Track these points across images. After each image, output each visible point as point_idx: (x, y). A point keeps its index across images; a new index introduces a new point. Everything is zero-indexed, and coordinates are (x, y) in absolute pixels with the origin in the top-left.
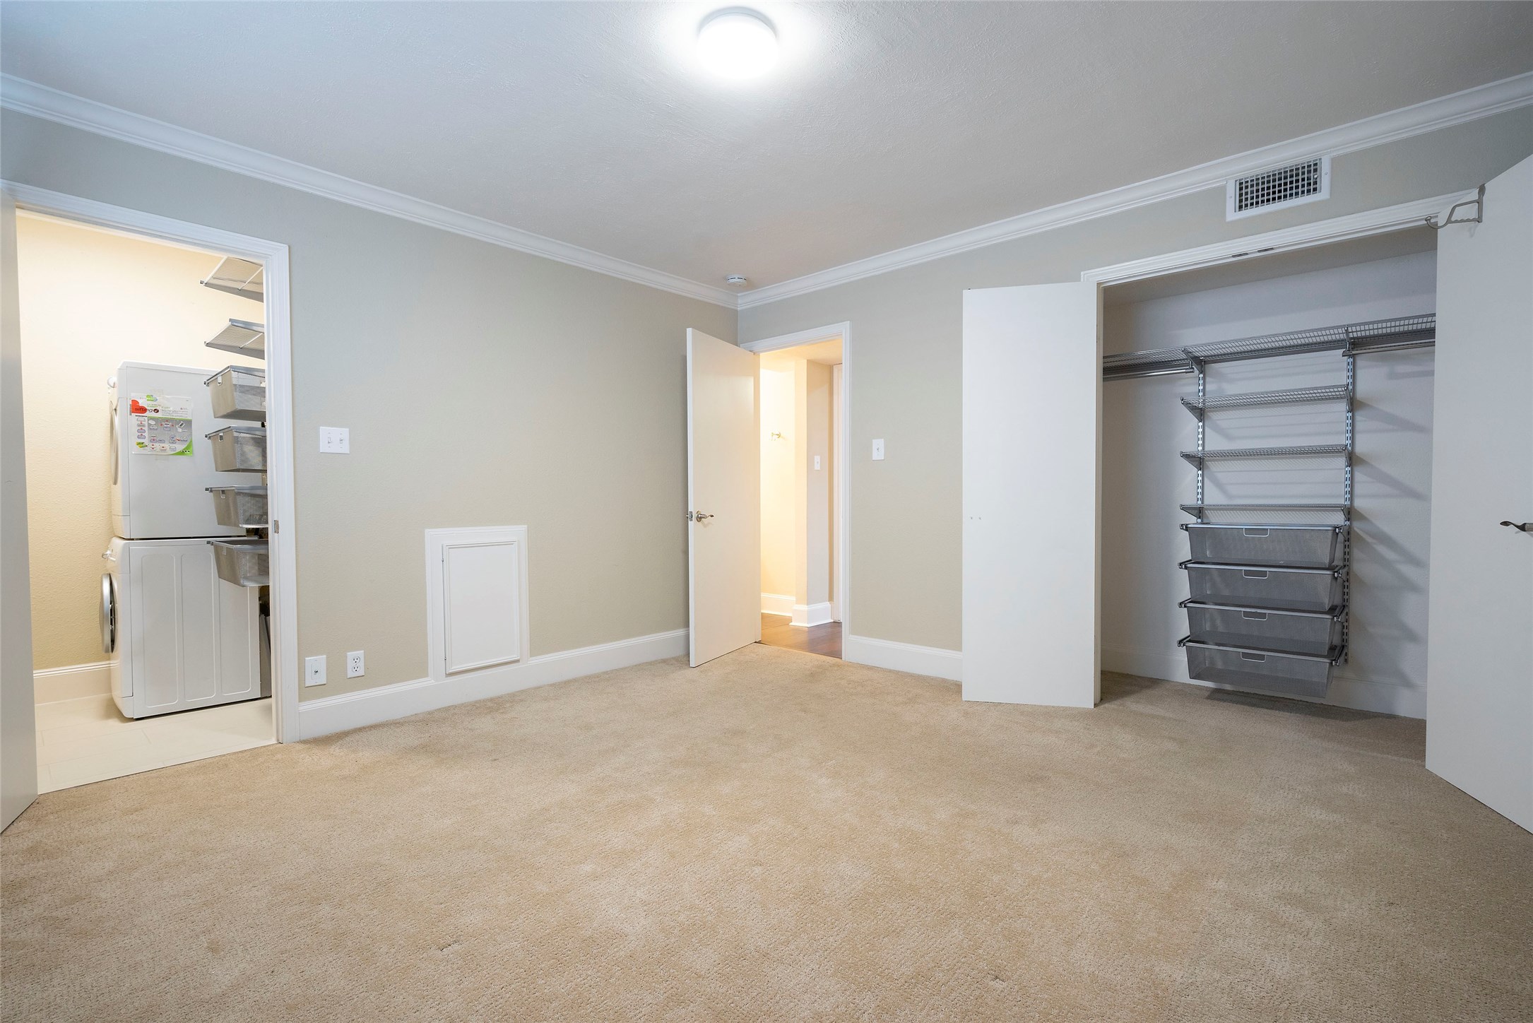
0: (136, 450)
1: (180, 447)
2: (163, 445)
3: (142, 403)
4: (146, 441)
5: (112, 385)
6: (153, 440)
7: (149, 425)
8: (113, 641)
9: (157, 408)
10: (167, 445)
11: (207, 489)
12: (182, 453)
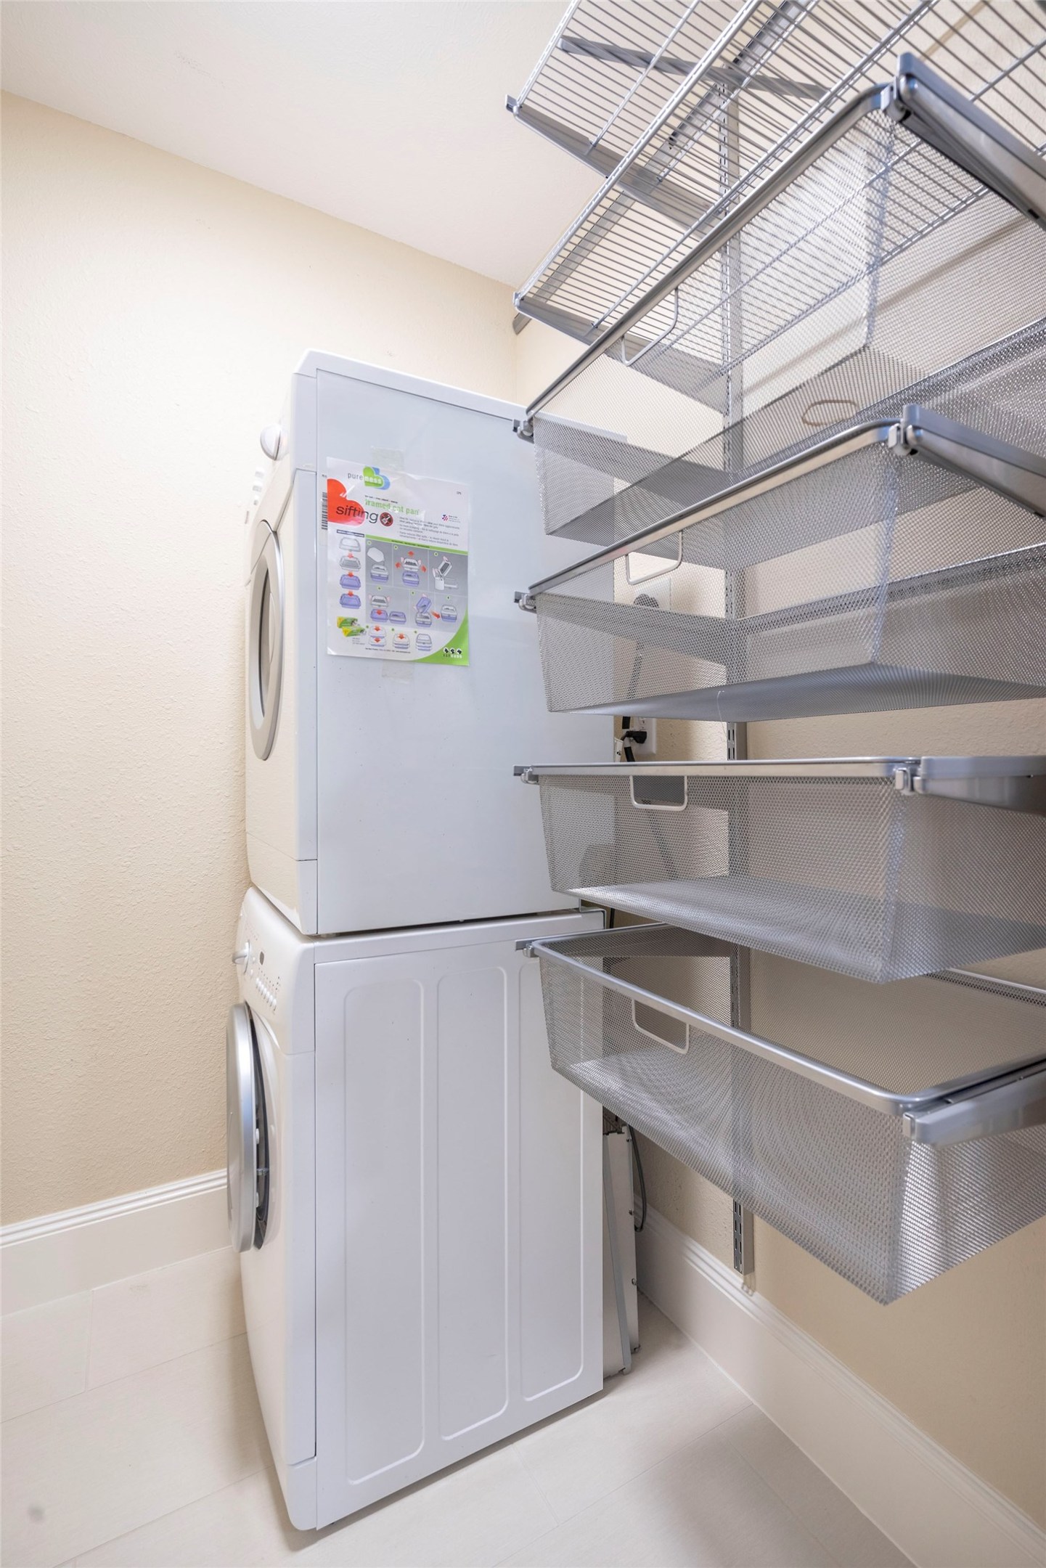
0: (336, 644)
1: (440, 637)
2: (400, 629)
3: (354, 490)
4: (361, 615)
5: (272, 450)
6: (377, 615)
7: (370, 562)
8: (262, 1213)
9: (389, 511)
10: (409, 630)
11: (518, 772)
12: (446, 655)
